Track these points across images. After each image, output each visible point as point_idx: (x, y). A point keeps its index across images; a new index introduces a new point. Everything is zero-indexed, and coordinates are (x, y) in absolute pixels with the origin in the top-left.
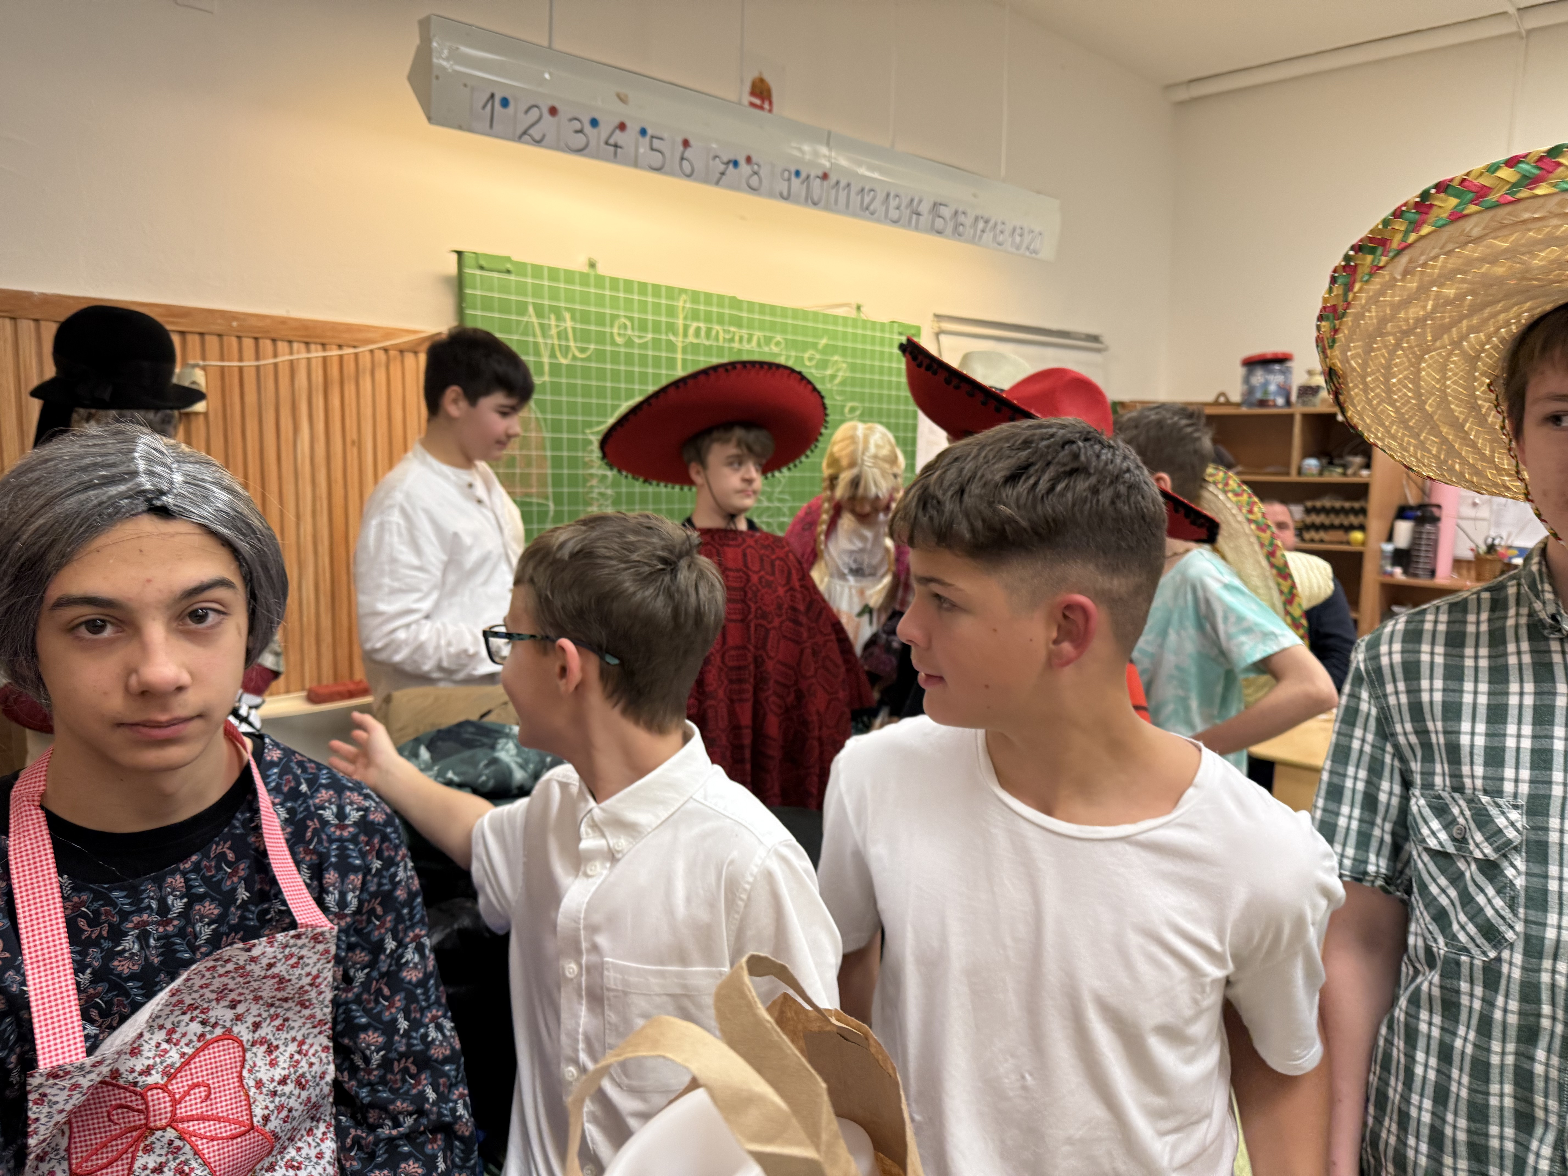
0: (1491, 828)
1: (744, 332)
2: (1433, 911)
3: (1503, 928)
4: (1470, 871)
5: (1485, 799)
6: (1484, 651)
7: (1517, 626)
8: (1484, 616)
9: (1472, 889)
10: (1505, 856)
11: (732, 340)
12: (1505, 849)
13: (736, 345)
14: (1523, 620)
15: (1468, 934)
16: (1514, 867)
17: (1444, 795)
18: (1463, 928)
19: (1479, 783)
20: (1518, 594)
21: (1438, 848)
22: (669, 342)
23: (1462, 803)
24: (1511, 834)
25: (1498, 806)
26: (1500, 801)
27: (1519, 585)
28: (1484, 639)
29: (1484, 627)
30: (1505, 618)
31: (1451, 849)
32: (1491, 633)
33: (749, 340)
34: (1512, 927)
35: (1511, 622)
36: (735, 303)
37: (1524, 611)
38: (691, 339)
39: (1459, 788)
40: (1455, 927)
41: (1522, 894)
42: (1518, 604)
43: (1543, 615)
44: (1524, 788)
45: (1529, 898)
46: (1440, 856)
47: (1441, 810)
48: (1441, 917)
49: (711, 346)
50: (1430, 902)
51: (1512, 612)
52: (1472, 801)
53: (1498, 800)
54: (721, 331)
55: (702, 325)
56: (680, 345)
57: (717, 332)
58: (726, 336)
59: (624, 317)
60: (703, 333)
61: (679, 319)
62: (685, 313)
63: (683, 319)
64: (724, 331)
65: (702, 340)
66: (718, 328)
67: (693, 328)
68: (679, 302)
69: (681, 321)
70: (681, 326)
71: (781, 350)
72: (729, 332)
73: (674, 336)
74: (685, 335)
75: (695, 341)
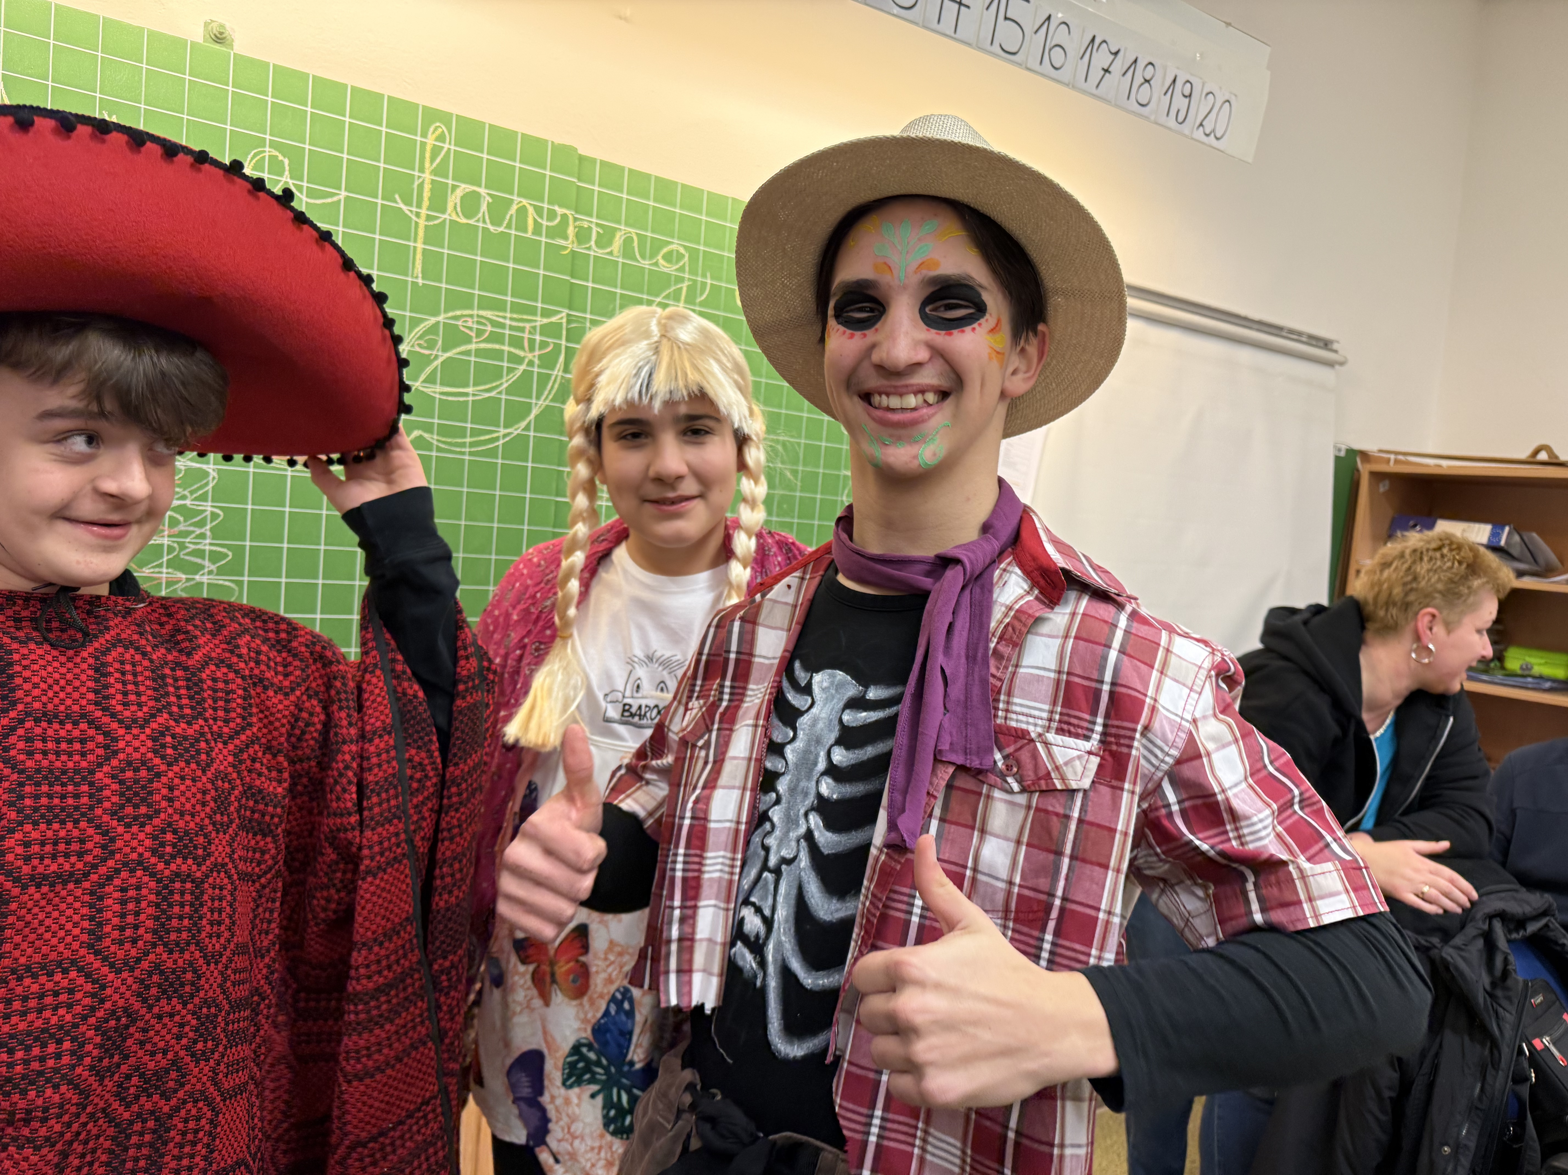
1: (591, 222)
11: (559, 232)
13: (570, 244)
22: (391, 213)
33: (604, 241)
36: (572, 161)
38: (451, 214)
49: (505, 236)
54: (531, 210)
55: (482, 191)
56: (422, 222)
57: (522, 211)
58: (545, 223)
59: (273, 145)
60: (484, 207)
61: (422, 170)
62: (438, 160)
63: (435, 172)
64: (539, 210)
65: (482, 221)
66: (525, 202)
67: (459, 193)
68: (424, 135)
69: (427, 176)
70: (427, 187)
71: (681, 269)
72: (552, 215)
73: (408, 203)
74: (439, 203)
75: (464, 221)
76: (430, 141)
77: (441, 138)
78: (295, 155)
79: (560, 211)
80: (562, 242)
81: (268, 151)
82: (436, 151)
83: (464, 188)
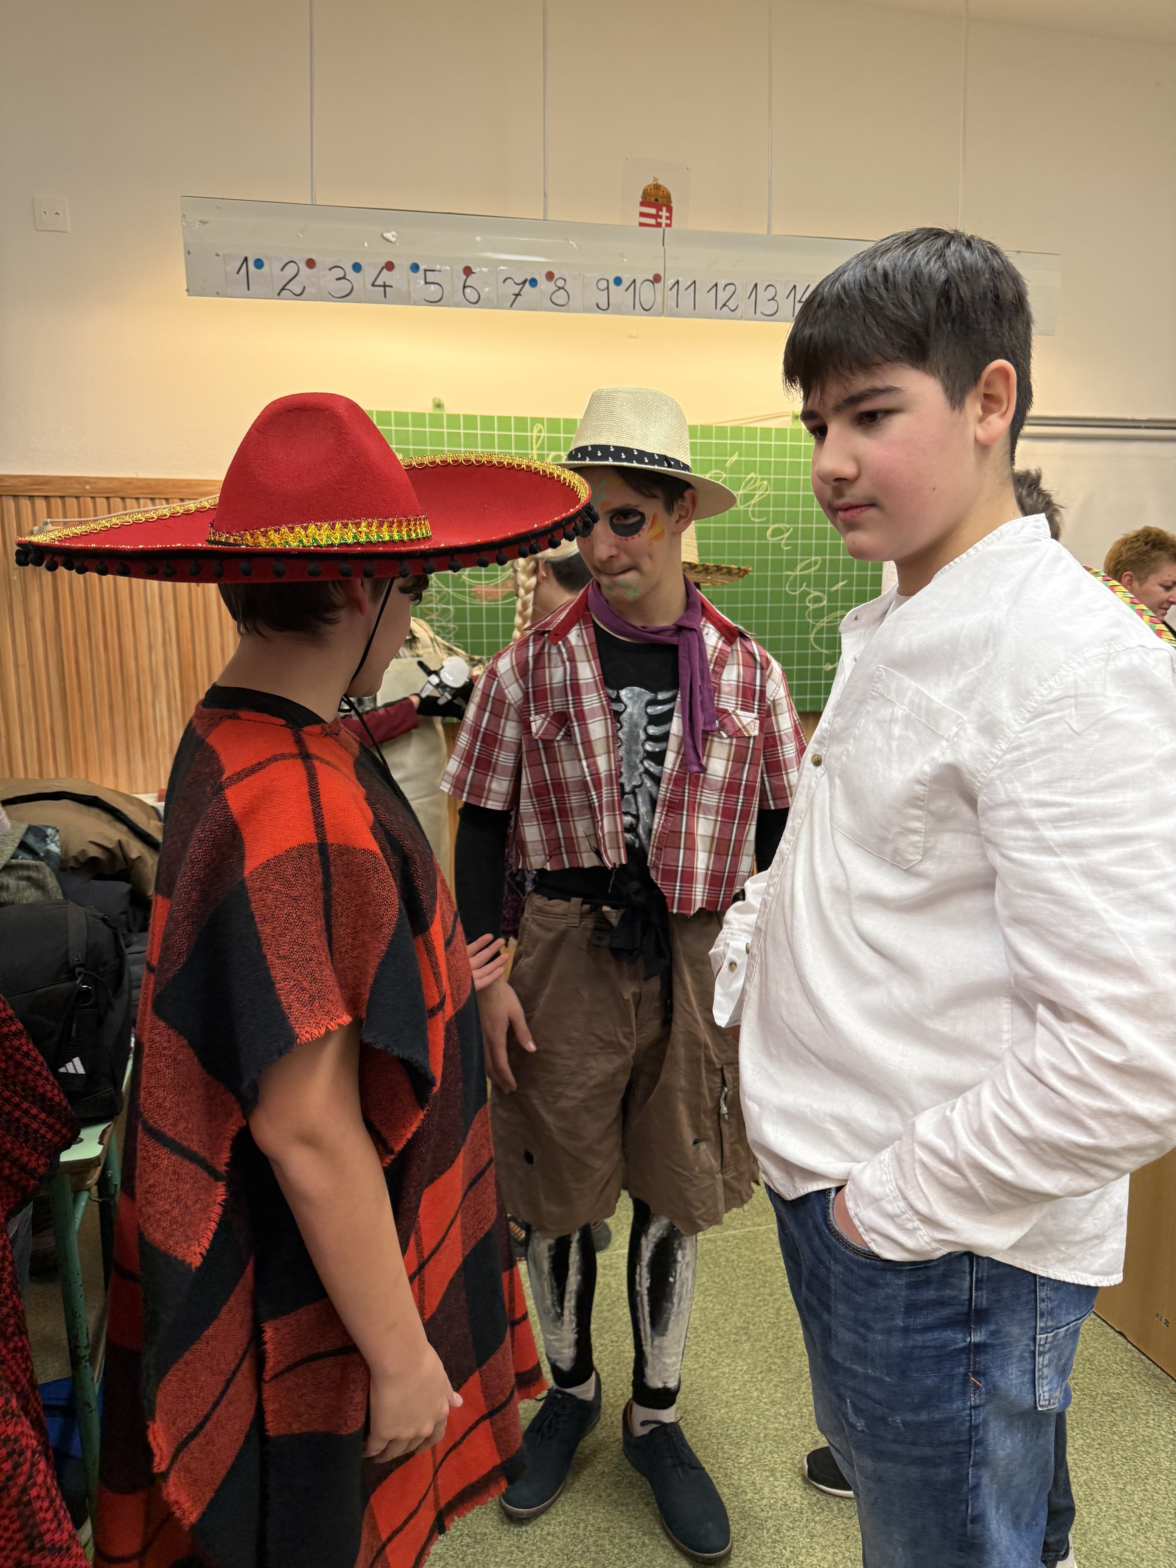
61: (532, 449)
62: (539, 442)
63: (538, 449)
67: (551, 457)
68: (532, 431)
76: (535, 434)
77: (540, 431)
82: (538, 438)
83: (553, 454)
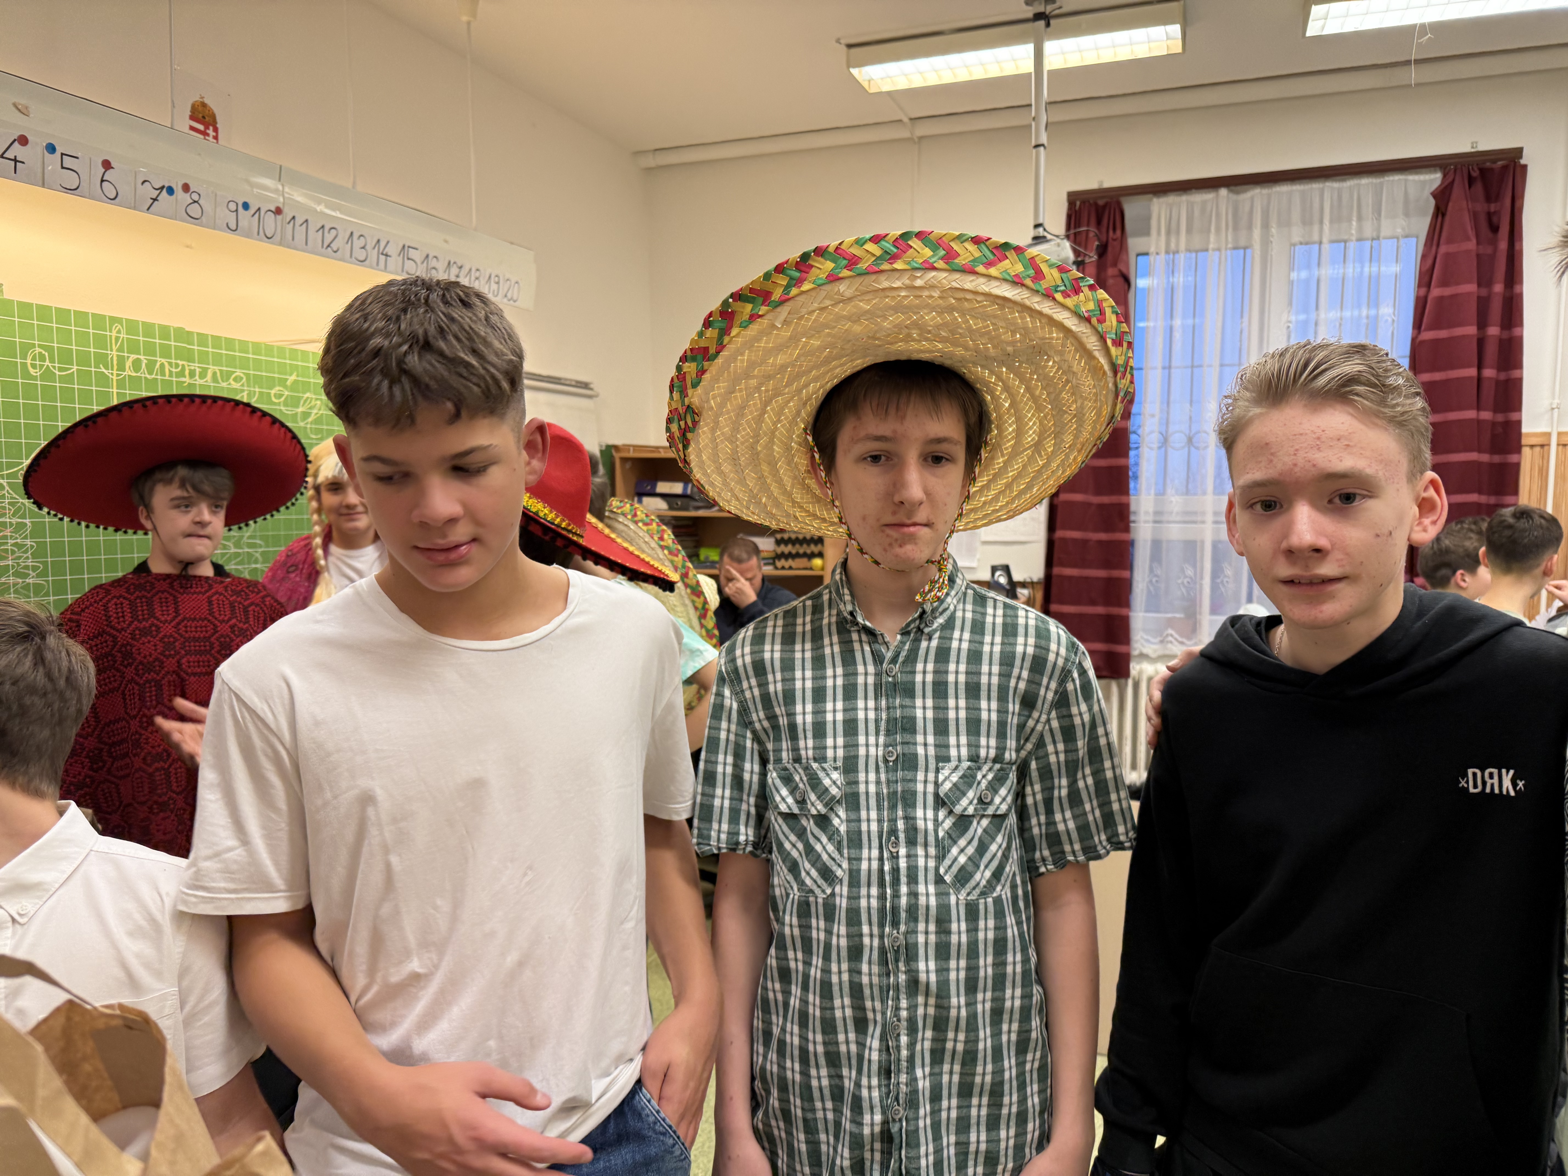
0: (820, 789)
1: (196, 366)
2: (788, 864)
3: (835, 868)
4: (810, 825)
5: (815, 765)
6: (808, 646)
7: (829, 624)
8: (808, 619)
9: (812, 840)
10: (832, 809)
11: (181, 374)
12: (831, 803)
13: (186, 379)
14: (834, 619)
15: (812, 878)
16: (839, 817)
17: (789, 766)
18: (808, 873)
19: (810, 753)
20: (830, 599)
21: (787, 811)
22: (100, 374)
23: (800, 770)
24: (834, 791)
25: (824, 769)
26: (825, 765)
27: (830, 592)
28: (808, 636)
29: (808, 627)
30: (822, 619)
31: (796, 811)
32: (813, 631)
33: (203, 375)
34: (840, 866)
35: (825, 621)
36: (183, 335)
37: (834, 612)
38: (129, 372)
39: (797, 760)
40: (803, 874)
41: (845, 837)
42: (830, 607)
43: (846, 614)
44: (840, 753)
45: (850, 840)
46: (789, 817)
47: (787, 780)
48: (794, 868)
49: (156, 380)
50: (786, 856)
51: (826, 614)
52: (807, 768)
53: (824, 765)
54: (166, 364)
55: (142, 357)
56: (115, 378)
57: (162, 365)
58: (174, 370)
59: (40, 346)
60: (144, 366)
61: (111, 350)
62: (119, 344)
63: (118, 350)
64: (170, 364)
65: (144, 374)
66: (163, 360)
67: (131, 360)
68: (111, 331)
69: (115, 353)
70: (115, 358)
71: (243, 385)
72: (177, 366)
73: (107, 368)
74: (121, 367)
75: (134, 374)
76: (114, 334)
77: (119, 332)
78: (50, 349)
79: (180, 363)
80: (183, 379)
81: (38, 350)
82: (117, 339)
83: (133, 357)
